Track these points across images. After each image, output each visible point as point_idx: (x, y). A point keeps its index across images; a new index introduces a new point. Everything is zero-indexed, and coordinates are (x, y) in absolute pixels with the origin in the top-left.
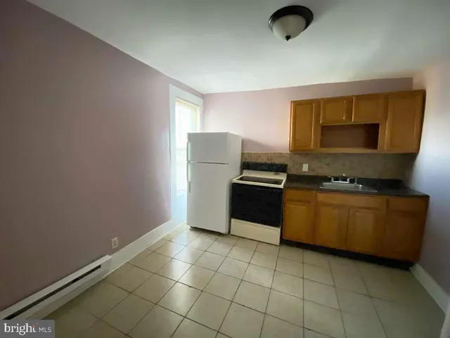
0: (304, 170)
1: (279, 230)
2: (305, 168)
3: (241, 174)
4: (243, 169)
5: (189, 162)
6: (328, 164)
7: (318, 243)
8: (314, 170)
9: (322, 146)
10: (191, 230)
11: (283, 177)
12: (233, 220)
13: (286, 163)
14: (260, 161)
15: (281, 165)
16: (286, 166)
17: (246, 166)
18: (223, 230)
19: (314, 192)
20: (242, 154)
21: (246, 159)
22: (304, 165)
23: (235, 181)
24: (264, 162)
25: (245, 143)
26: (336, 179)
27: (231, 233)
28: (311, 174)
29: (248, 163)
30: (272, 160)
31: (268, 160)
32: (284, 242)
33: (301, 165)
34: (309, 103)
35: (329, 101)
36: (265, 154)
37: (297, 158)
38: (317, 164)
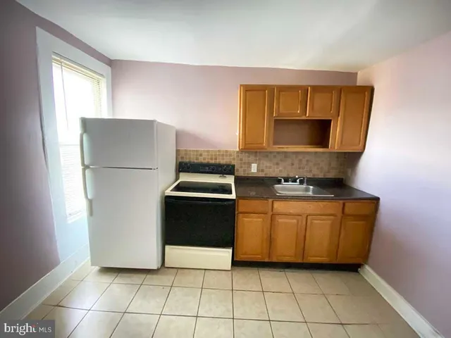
0: (252, 171)
1: (230, 250)
2: (254, 169)
3: (177, 178)
4: (180, 172)
5: (85, 167)
6: (277, 164)
7: (274, 260)
8: (262, 171)
9: (275, 143)
10: (100, 272)
11: (229, 180)
12: (167, 248)
13: (233, 163)
14: (201, 160)
15: (228, 165)
16: (234, 166)
17: (183, 167)
18: (154, 265)
19: (270, 200)
20: (177, 151)
21: (182, 158)
22: (253, 165)
23: (169, 192)
24: (206, 161)
25: (179, 135)
26: (286, 180)
27: (166, 266)
28: (261, 175)
29: (186, 164)
30: (216, 159)
31: (211, 159)
32: (236, 263)
33: (249, 165)
34: (261, 89)
35: (283, 89)
36: (208, 151)
37: (245, 157)
38: (266, 163)
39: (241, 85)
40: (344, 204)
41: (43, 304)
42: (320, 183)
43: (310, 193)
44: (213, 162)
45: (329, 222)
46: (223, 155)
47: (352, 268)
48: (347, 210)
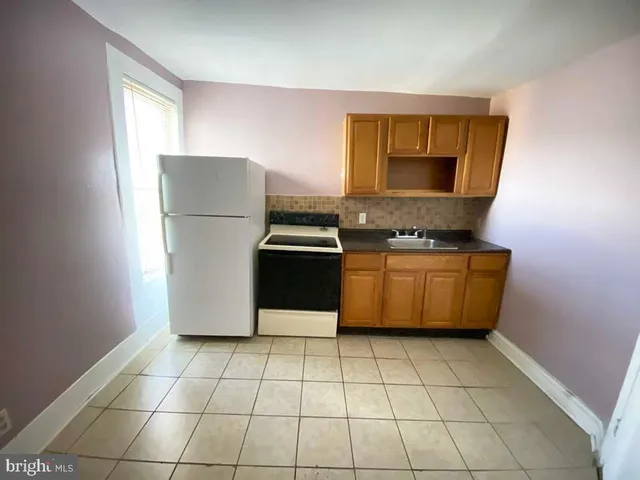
0: (360, 222)
1: (336, 314)
2: (362, 219)
3: (267, 232)
4: (271, 223)
5: (165, 215)
6: (391, 213)
7: (387, 324)
8: (373, 222)
9: (388, 188)
10: (179, 340)
11: (332, 233)
12: (261, 311)
13: (337, 212)
14: (296, 209)
15: (330, 215)
16: (337, 216)
17: (274, 218)
18: (246, 330)
19: (383, 254)
20: (268, 198)
21: (273, 206)
22: (361, 214)
23: (263, 246)
24: (302, 210)
25: (270, 178)
26: (402, 233)
27: (260, 333)
28: (371, 227)
29: (278, 213)
30: (315, 208)
31: (310, 208)
32: (343, 330)
33: (356, 214)
34: (373, 119)
35: (399, 119)
36: (306, 198)
37: (351, 204)
38: (377, 213)
39: (348, 115)
40: (470, 257)
41: (121, 374)
42: (442, 236)
43: (431, 247)
44: (312, 211)
45: (452, 279)
46: (324, 203)
47: (479, 334)
48: (474, 266)
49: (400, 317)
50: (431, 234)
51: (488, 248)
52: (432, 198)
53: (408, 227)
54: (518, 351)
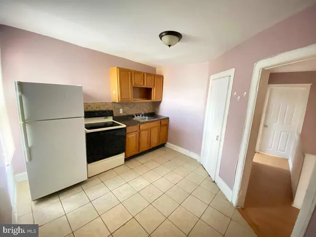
0: (120, 113)
1: (124, 154)
2: (121, 111)
5: (24, 122)
6: (131, 108)
7: (141, 151)
8: (125, 112)
9: (134, 98)
11: (110, 119)
12: (89, 165)
13: (110, 109)
14: (89, 109)
16: (112, 111)
19: (138, 125)
24: (93, 110)
26: (136, 116)
28: (125, 114)
30: (99, 108)
32: (126, 160)
33: (119, 109)
34: (127, 71)
35: (136, 72)
36: (94, 103)
38: (126, 108)
39: (117, 68)
40: (160, 122)
42: (149, 115)
43: (147, 120)
44: (98, 109)
45: (157, 129)
46: (103, 105)
47: (162, 146)
49: (144, 147)
50: (146, 115)
51: (162, 118)
52: (143, 102)
53: (137, 113)
54: (173, 145)
